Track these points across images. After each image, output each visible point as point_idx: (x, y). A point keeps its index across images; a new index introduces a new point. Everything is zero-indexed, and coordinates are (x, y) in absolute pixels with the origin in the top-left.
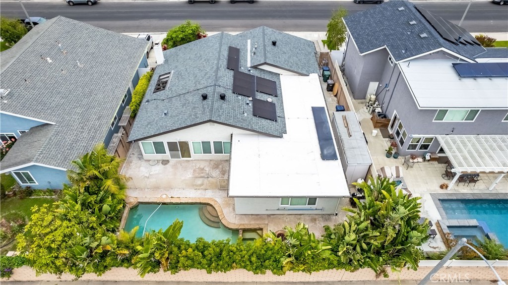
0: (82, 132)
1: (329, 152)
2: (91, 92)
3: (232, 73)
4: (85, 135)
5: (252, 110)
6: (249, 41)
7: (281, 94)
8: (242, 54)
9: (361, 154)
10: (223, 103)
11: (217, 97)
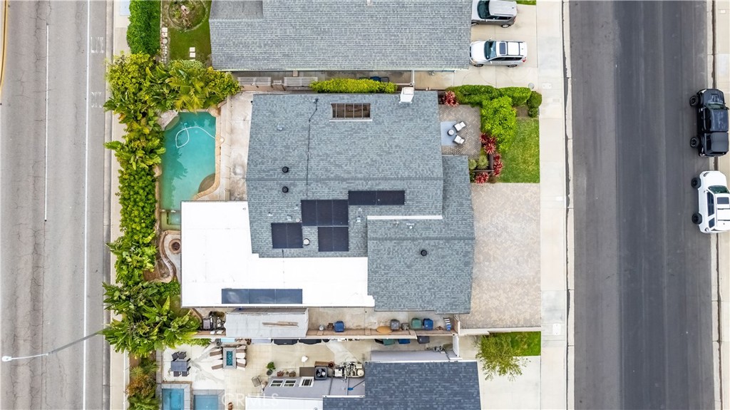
0: (260, 47)
1: (232, 297)
2: (324, 32)
3: (345, 197)
4: (258, 50)
5: (281, 222)
6: (440, 217)
7: (328, 256)
8: (396, 208)
9: (237, 330)
10: (279, 191)
11: (287, 183)
